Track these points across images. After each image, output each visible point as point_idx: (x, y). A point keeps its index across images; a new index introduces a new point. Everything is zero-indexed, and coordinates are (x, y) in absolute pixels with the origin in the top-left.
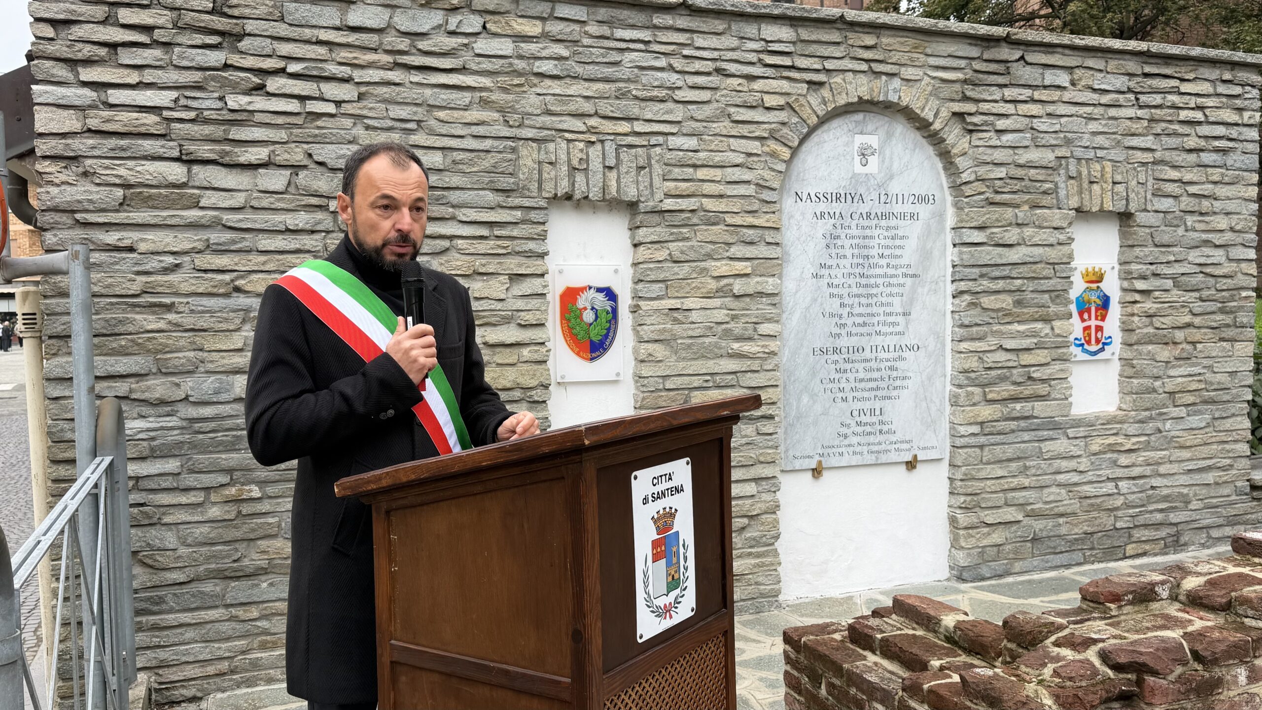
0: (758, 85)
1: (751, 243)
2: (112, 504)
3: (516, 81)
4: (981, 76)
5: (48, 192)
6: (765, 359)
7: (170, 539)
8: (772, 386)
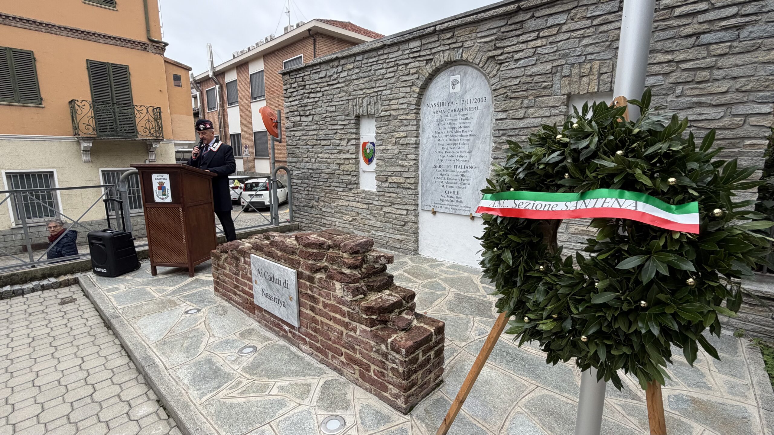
1: (407, 125)
4: (505, 34)
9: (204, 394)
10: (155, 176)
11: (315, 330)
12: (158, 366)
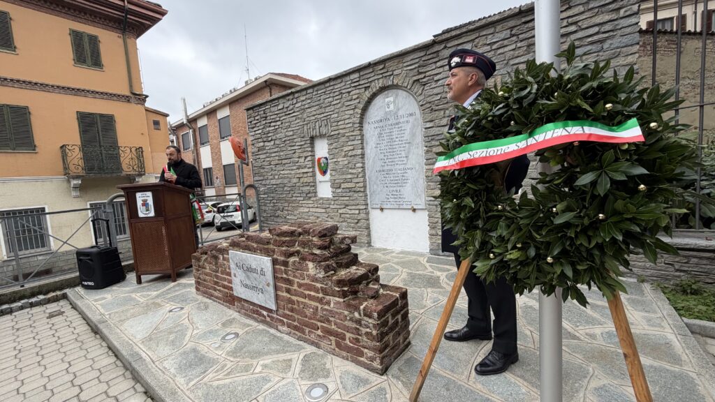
9: (190, 380)
10: (139, 195)
11: (292, 310)
12: (145, 360)
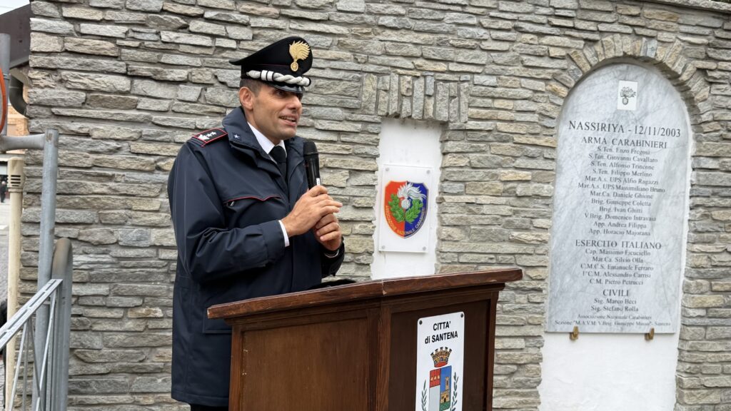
0: (546, 40)
1: (533, 157)
2: (59, 313)
3: (365, 30)
4: (721, 41)
5: (35, 92)
6: (538, 246)
7: (97, 342)
8: (542, 266)
